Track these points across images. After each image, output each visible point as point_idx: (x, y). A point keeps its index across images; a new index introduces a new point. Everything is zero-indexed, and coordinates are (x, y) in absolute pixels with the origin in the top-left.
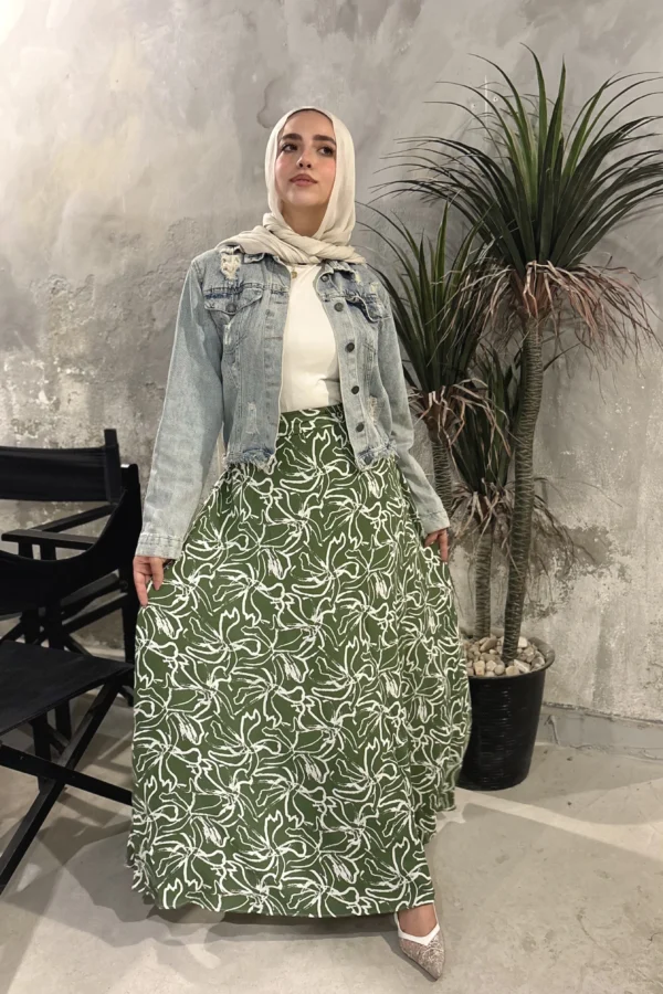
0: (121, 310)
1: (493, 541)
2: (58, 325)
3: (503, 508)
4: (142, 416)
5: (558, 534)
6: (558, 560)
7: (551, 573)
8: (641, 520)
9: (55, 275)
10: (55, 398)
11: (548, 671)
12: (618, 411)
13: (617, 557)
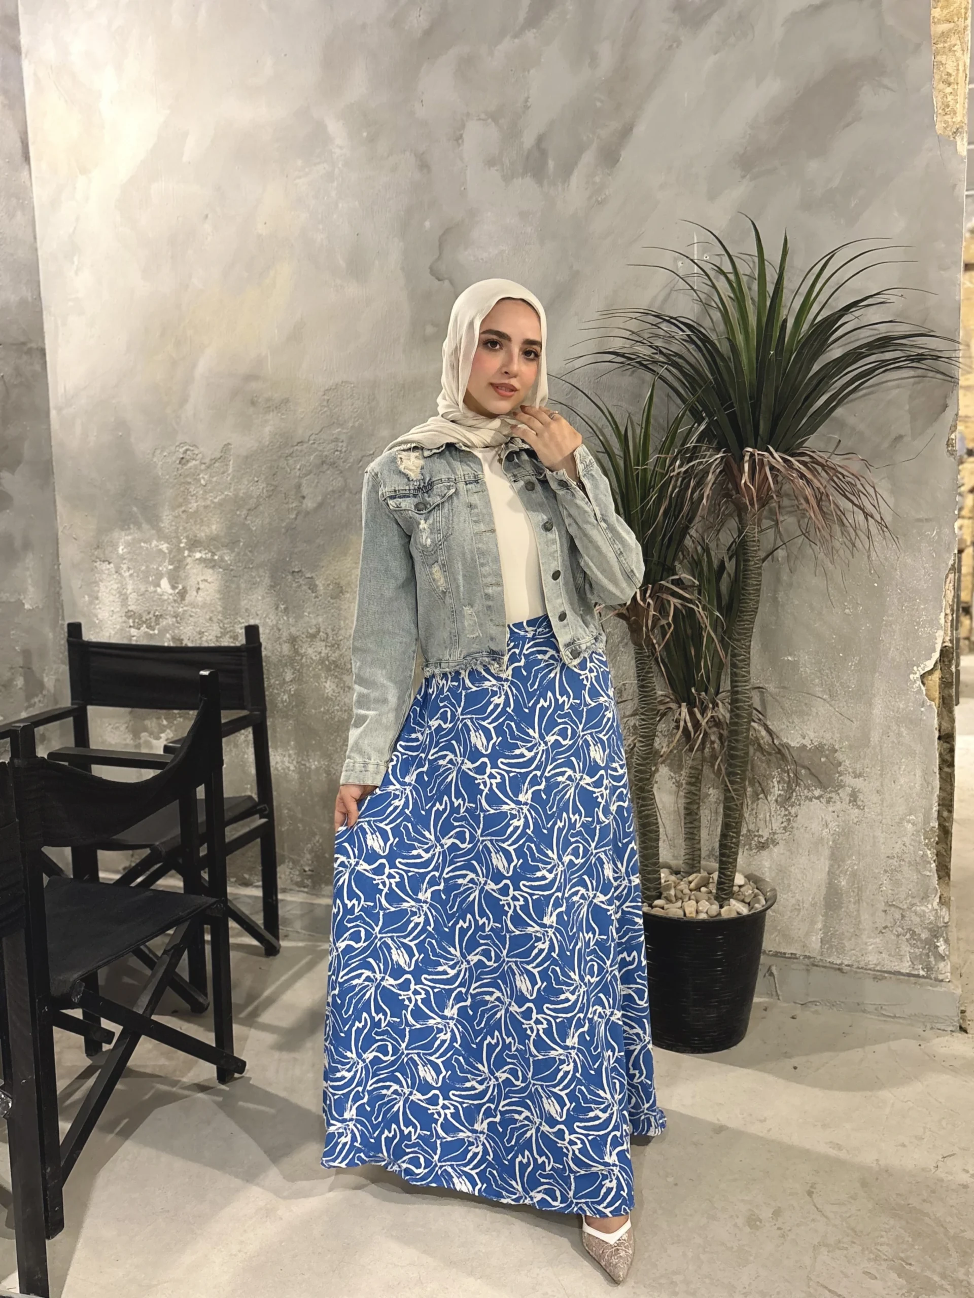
0: (264, 485)
1: (703, 760)
2: (186, 501)
3: (716, 722)
4: (286, 609)
5: (779, 752)
6: (779, 782)
7: (772, 798)
8: (875, 737)
9: (185, 443)
10: (180, 587)
11: (769, 912)
12: (847, 611)
13: (849, 780)
